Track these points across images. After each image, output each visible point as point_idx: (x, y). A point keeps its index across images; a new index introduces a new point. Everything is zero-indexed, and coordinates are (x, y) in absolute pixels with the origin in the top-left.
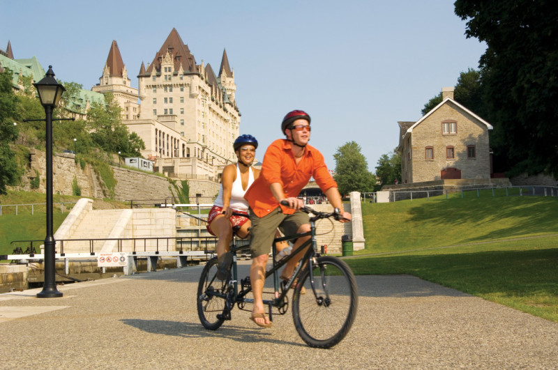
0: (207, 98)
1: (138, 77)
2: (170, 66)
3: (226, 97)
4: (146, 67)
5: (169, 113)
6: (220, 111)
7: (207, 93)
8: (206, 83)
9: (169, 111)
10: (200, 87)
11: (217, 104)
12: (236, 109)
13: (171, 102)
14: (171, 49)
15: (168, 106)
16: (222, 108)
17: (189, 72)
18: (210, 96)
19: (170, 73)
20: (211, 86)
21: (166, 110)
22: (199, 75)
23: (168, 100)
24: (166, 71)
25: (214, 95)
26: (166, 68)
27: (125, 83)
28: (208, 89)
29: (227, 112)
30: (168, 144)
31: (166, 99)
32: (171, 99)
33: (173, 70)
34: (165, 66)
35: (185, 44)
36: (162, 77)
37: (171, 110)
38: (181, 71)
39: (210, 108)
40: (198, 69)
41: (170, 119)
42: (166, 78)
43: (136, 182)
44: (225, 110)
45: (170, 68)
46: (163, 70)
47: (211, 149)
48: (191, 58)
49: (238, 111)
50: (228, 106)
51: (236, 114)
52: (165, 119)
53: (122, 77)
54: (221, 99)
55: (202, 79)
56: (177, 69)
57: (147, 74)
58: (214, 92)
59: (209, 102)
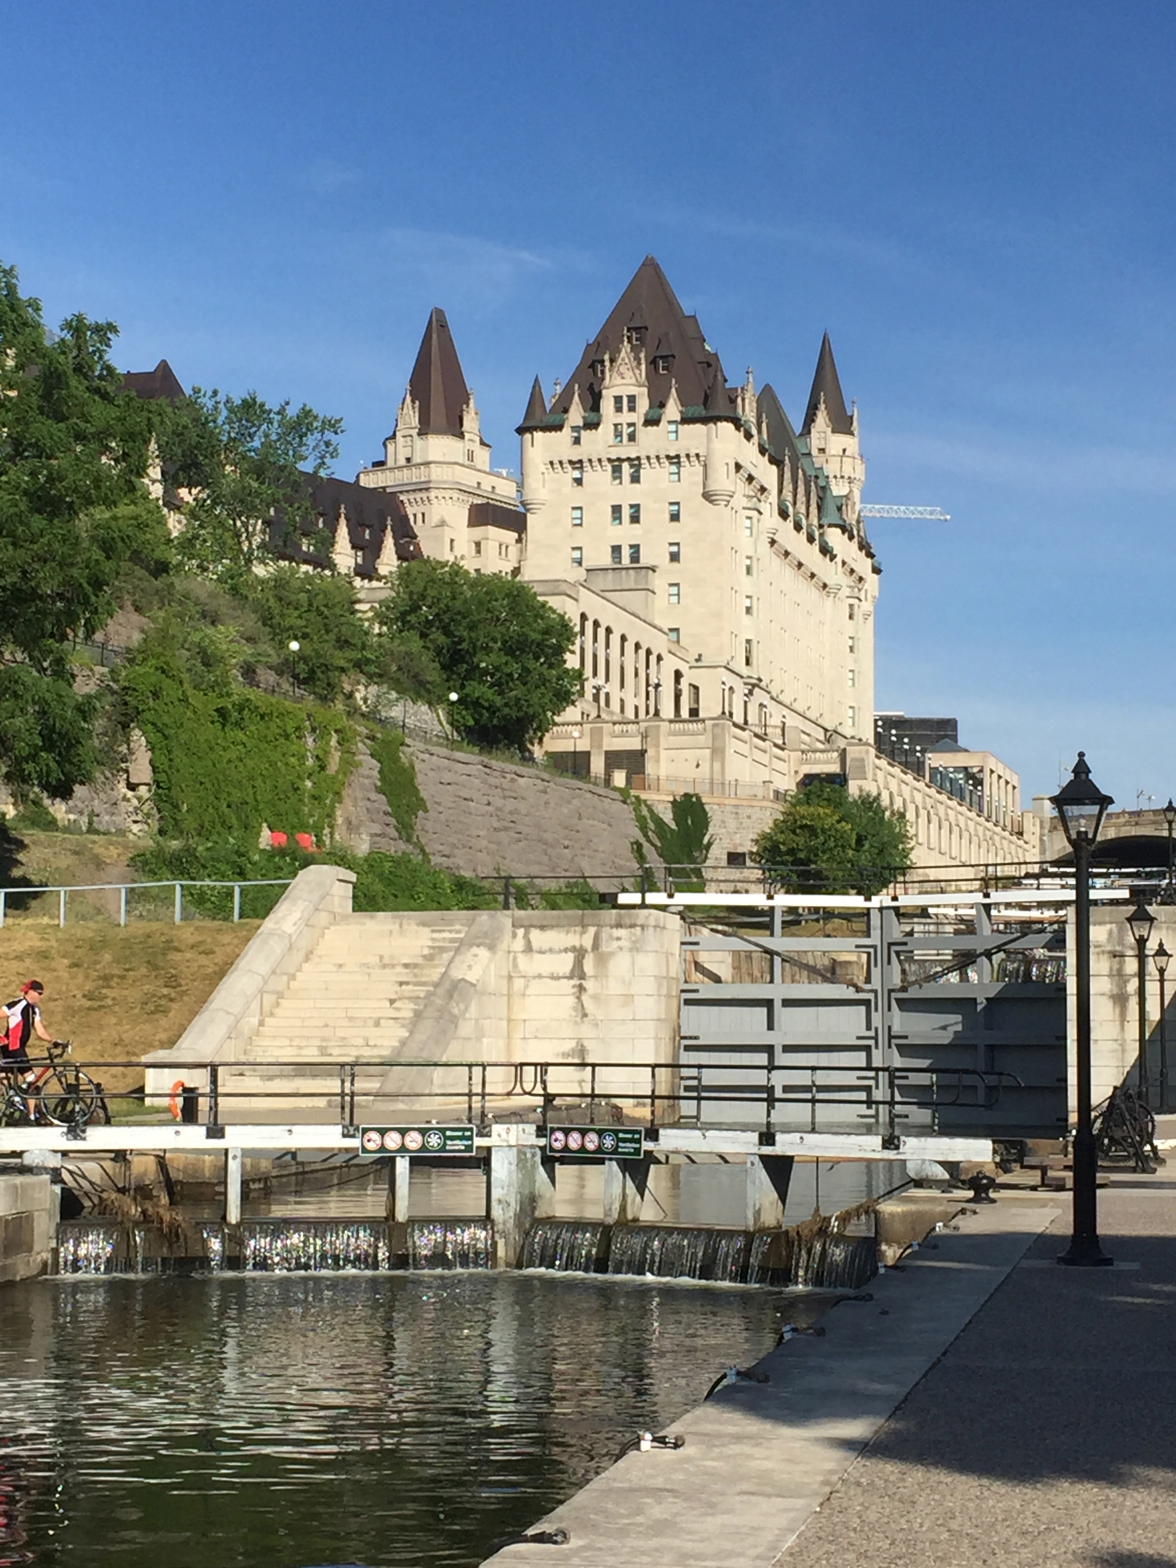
0: (763, 507)
1: (521, 431)
2: (633, 390)
3: (831, 507)
4: (550, 395)
5: (626, 561)
6: (811, 555)
7: (763, 490)
8: (762, 451)
9: (626, 553)
10: (738, 467)
11: (798, 527)
12: (864, 547)
13: (635, 518)
14: (638, 331)
15: (625, 534)
16: (816, 547)
17: (701, 411)
18: (774, 497)
19: (632, 417)
20: (772, 461)
21: (616, 550)
22: (737, 423)
23: (626, 513)
24: (619, 409)
25: (788, 495)
26: (618, 400)
27: (471, 456)
28: (768, 474)
29: (833, 558)
30: (622, 668)
31: (617, 510)
32: (636, 508)
33: (643, 405)
34: (616, 391)
35: (688, 313)
36: (606, 430)
37: (635, 549)
38: (673, 410)
39: (773, 542)
40: (733, 401)
41: (630, 579)
42: (618, 434)
43: (510, 804)
44: (826, 550)
45: (632, 399)
46: (607, 405)
47: (775, 691)
48: (710, 363)
49: (870, 555)
51: (863, 565)
52: (607, 581)
53: (461, 436)
54: (813, 510)
55: (748, 436)
56: (658, 400)
57: (550, 420)
58: (788, 486)
59: (771, 519)
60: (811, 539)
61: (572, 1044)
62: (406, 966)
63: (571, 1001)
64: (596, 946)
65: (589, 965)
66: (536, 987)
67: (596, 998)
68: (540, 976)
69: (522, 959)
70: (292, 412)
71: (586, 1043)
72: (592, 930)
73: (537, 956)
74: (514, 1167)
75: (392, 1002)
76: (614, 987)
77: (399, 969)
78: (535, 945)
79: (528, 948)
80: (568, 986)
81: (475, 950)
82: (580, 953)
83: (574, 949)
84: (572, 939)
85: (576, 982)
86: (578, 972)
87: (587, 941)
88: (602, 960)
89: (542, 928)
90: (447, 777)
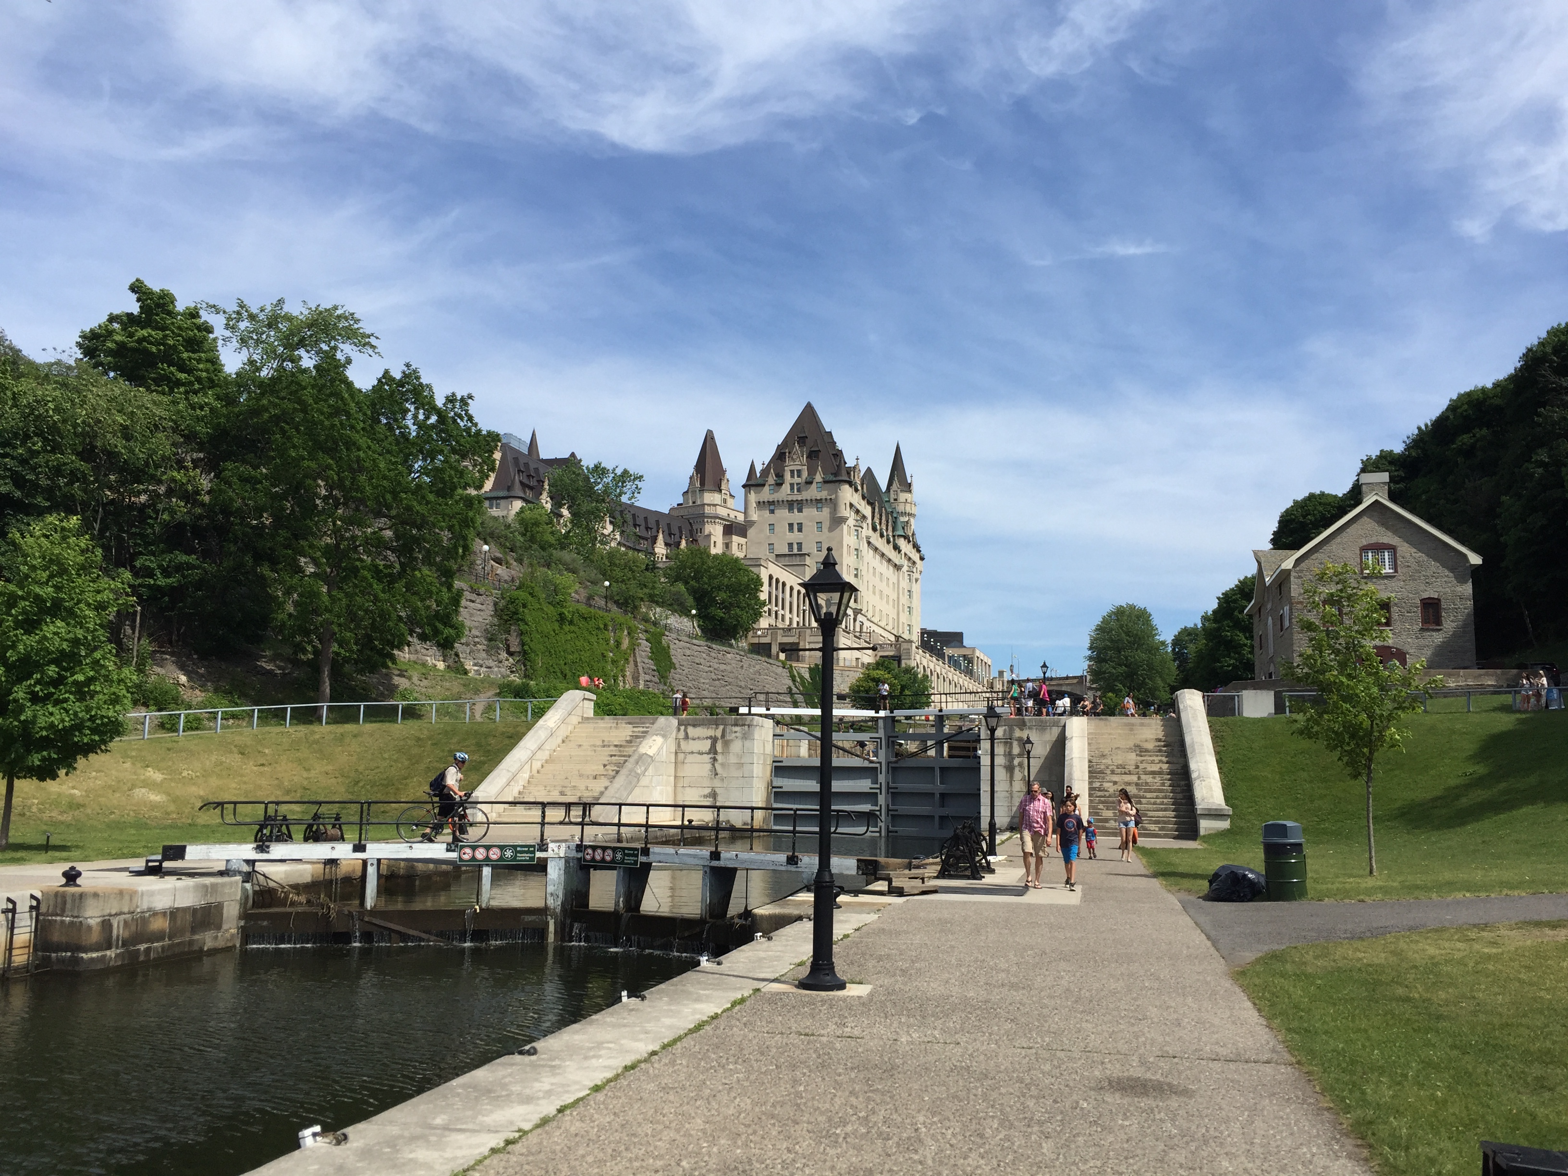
0: (865, 525)
1: (744, 486)
2: (799, 468)
3: (900, 526)
4: (758, 468)
5: (795, 551)
6: (888, 550)
7: (864, 517)
8: (864, 498)
9: (795, 546)
10: (851, 505)
11: (882, 536)
12: (917, 548)
13: (800, 530)
14: (802, 441)
15: (795, 537)
16: (891, 545)
17: (832, 478)
18: (869, 521)
19: (799, 480)
20: (869, 503)
21: (790, 545)
22: (850, 484)
23: (796, 527)
24: (792, 476)
25: (877, 521)
26: (792, 472)
27: (725, 501)
28: (867, 510)
29: (900, 551)
30: (791, 604)
31: (791, 526)
32: (800, 525)
33: (805, 474)
34: (792, 468)
35: (827, 430)
36: (786, 488)
37: (800, 545)
38: (819, 478)
39: (869, 543)
40: (849, 474)
41: (797, 561)
42: (792, 489)
43: (723, 667)
44: (896, 548)
45: (799, 471)
46: (787, 476)
47: (869, 615)
48: (839, 454)
49: (919, 551)
50: (902, 543)
51: (915, 557)
52: (787, 561)
53: (720, 491)
54: (890, 528)
55: (856, 490)
56: (812, 472)
57: (760, 482)
58: (877, 516)
59: (867, 531)
60: (888, 542)
61: (709, 790)
62: (616, 746)
63: (709, 766)
64: (723, 736)
65: (719, 747)
66: (690, 758)
67: (722, 765)
68: (692, 753)
69: (683, 743)
70: (619, 472)
71: (717, 790)
72: (721, 727)
73: (691, 742)
74: (562, 872)
75: (605, 766)
76: (733, 759)
77: (612, 748)
78: (690, 735)
79: (687, 737)
80: (707, 758)
81: (655, 737)
82: (714, 740)
83: (711, 738)
84: (710, 732)
85: (712, 756)
86: (713, 750)
87: (719, 733)
88: (726, 744)
89: (694, 726)
90: (688, 652)
